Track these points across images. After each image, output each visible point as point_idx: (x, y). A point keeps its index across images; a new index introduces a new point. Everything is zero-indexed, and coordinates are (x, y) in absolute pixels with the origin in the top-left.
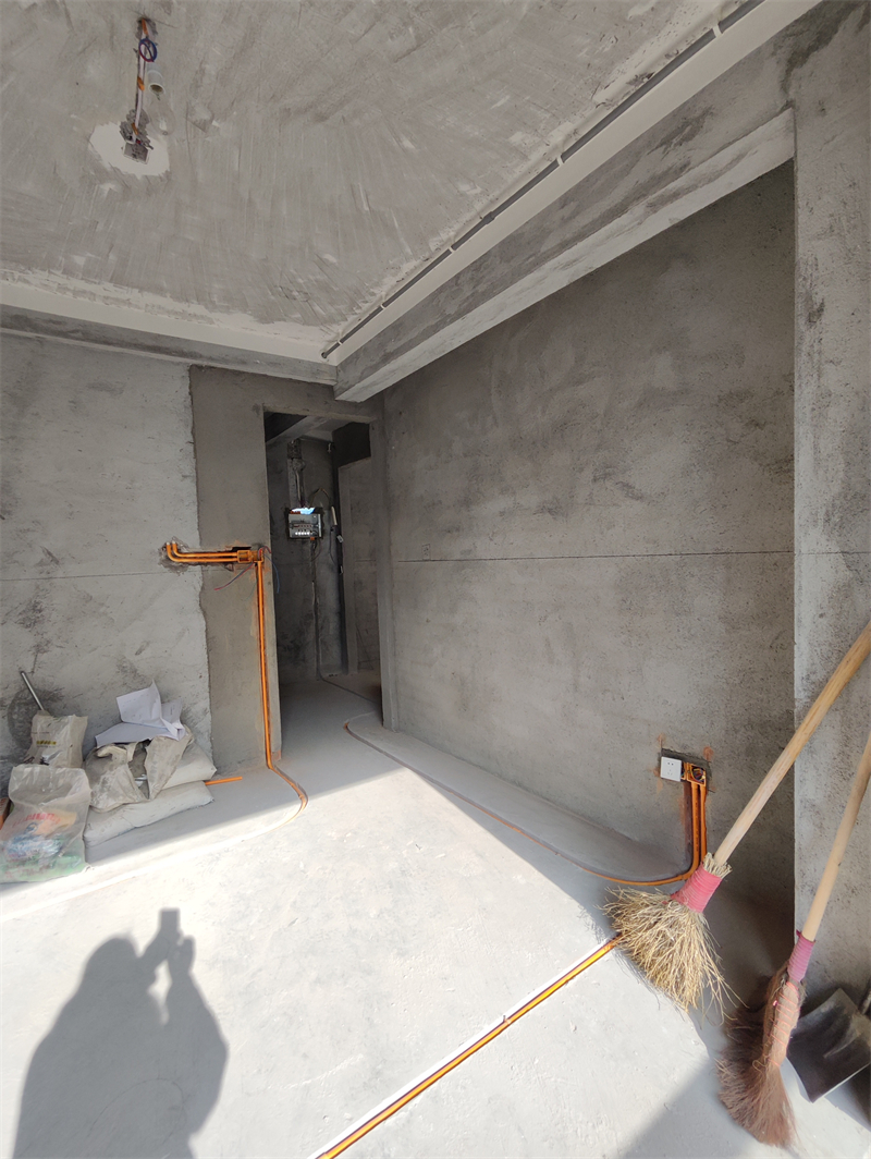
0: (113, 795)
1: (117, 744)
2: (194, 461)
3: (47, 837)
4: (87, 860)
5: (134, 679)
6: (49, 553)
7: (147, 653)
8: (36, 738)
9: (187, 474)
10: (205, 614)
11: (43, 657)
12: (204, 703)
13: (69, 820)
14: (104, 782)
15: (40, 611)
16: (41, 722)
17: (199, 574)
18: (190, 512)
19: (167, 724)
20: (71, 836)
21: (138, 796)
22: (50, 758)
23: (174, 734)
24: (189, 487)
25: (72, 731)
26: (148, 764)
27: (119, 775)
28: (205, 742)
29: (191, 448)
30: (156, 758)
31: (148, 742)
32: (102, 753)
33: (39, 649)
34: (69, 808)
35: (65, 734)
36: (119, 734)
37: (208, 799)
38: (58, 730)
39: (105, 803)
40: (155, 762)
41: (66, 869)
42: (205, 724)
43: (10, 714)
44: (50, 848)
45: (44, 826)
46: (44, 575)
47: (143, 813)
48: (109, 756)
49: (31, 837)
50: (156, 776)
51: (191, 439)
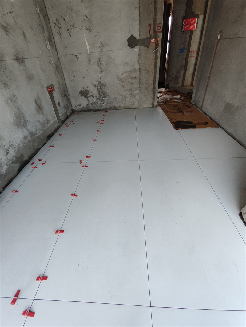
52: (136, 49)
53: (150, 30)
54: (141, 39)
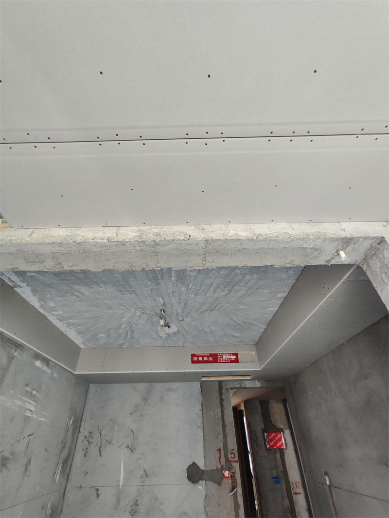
2: (202, 419)
6: (145, 471)
9: (199, 426)
15: (138, 505)
17: (204, 485)
18: (200, 447)
24: (200, 434)
29: (201, 412)
46: (142, 484)
51: (201, 408)
52: (201, 486)
53: (220, 458)
54: (207, 469)
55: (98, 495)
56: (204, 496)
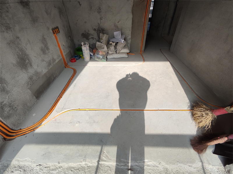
0: (111, 51)
1: (112, 42)
3: (101, 55)
4: (106, 61)
5: (117, 29)
7: (120, 23)
8: (100, 38)
10: (133, 14)
11: (102, 21)
12: (130, 37)
13: (104, 54)
14: (110, 49)
15: (101, 9)
16: (101, 35)
19: (122, 40)
20: (104, 56)
21: (115, 53)
22: (103, 42)
23: (122, 42)
25: (106, 38)
26: (117, 47)
27: (112, 48)
28: (129, 45)
30: (119, 46)
31: (118, 43)
32: (110, 43)
33: (101, 19)
34: (104, 52)
35: (105, 38)
36: (113, 40)
37: (127, 56)
38: (103, 37)
39: (110, 52)
40: (119, 47)
41: (103, 61)
42: (129, 41)
43: (97, 32)
44: (101, 57)
45: (100, 53)
47: (116, 56)
48: (111, 44)
49: (99, 55)
50: (118, 50)
55: (80, 5)
56: (132, 6)
